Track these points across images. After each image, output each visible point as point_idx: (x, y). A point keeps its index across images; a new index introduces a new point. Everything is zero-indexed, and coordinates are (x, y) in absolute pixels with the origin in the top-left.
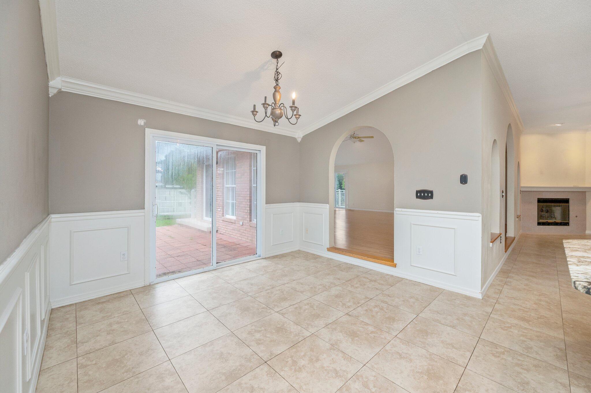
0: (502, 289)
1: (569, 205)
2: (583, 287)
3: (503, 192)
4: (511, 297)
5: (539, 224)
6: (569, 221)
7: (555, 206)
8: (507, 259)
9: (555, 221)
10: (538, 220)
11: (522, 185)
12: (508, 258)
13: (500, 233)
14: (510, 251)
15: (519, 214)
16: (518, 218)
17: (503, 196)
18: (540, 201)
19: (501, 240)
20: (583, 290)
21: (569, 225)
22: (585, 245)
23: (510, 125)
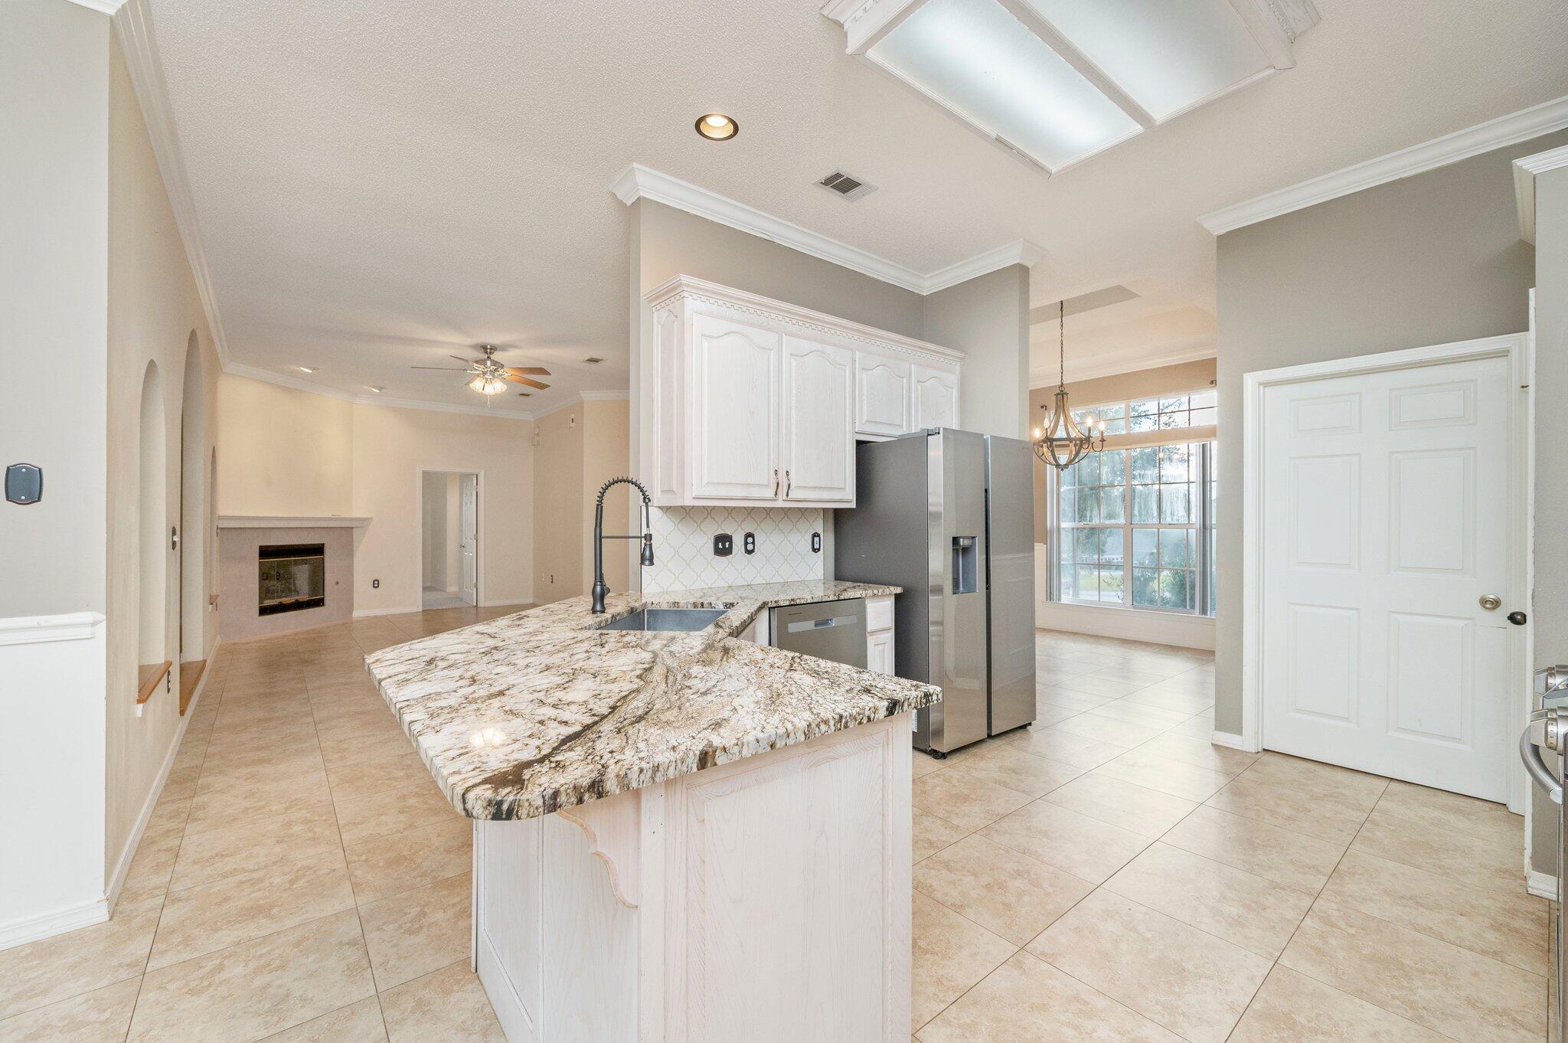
0: (178, 842)
1: (323, 559)
2: (485, 804)
3: (174, 533)
4: (212, 857)
5: (264, 611)
6: (323, 595)
7: (296, 563)
8: (185, 734)
9: (296, 598)
10: (261, 602)
11: (223, 510)
12: (189, 731)
13: (166, 662)
14: (194, 705)
15: (214, 592)
16: (212, 604)
17: (174, 543)
18: (265, 552)
19: (169, 682)
20: (487, 812)
21: (323, 605)
22: (413, 659)
23: (193, 333)
